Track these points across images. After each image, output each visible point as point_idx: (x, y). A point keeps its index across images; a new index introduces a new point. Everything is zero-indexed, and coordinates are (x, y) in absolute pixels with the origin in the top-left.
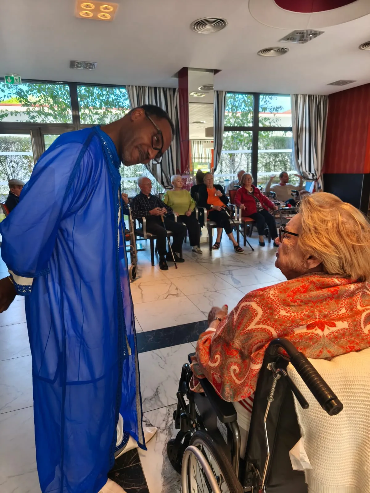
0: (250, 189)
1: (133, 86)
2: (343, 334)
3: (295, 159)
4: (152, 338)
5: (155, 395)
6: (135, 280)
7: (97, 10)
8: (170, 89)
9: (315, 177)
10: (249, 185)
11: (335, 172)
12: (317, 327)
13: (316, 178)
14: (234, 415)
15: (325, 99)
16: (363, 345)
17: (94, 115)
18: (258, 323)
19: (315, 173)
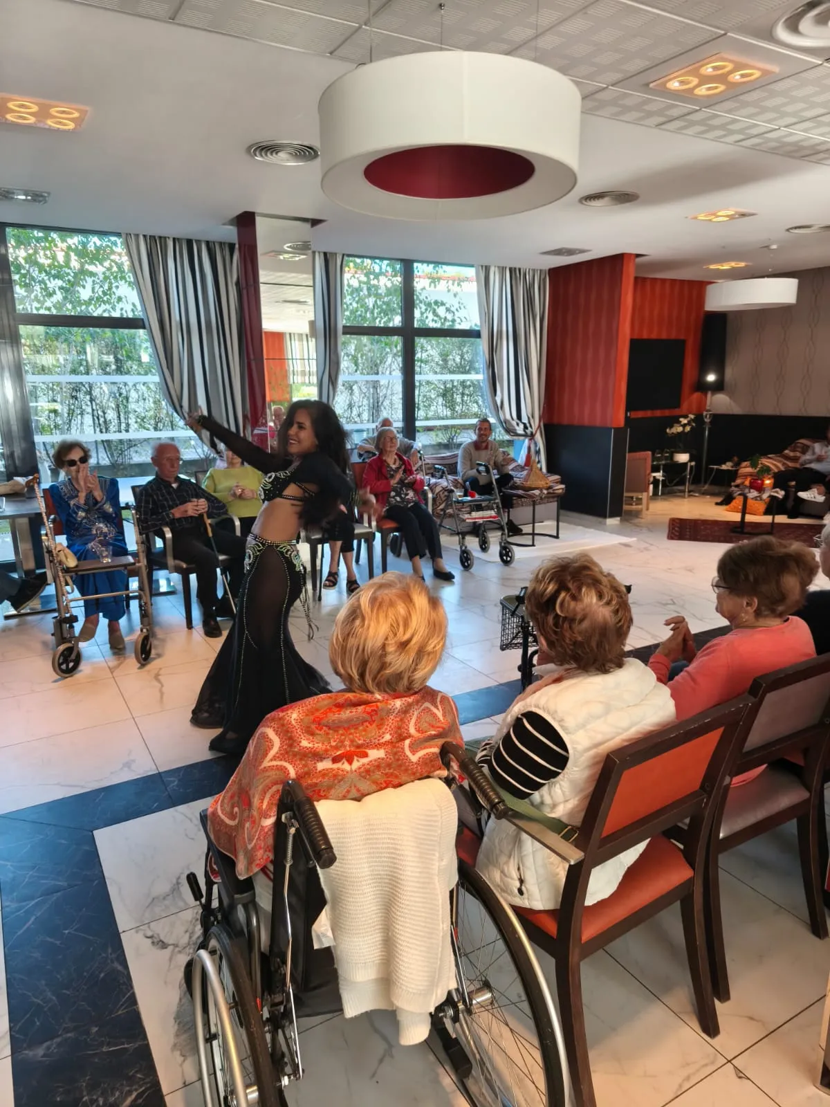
0: (393, 461)
1: (137, 236)
2: (378, 765)
3: (489, 395)
4: (176, 783)
5: (174, 890)
6: (149, 663)
7: (43, 113)
8: (221, 244)
9: (529, 431)
10: (390, 452)
11: (565, 421)
12: (344, 760)
13: (532, 433)
14: (252, 892)
15: (542, 277)
16: (404, 778)
17: (52, 279)
18: (274, 758)
19: (529, 423)
